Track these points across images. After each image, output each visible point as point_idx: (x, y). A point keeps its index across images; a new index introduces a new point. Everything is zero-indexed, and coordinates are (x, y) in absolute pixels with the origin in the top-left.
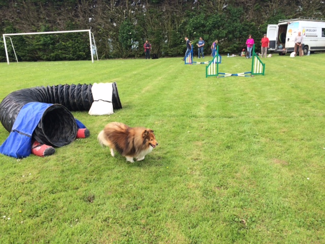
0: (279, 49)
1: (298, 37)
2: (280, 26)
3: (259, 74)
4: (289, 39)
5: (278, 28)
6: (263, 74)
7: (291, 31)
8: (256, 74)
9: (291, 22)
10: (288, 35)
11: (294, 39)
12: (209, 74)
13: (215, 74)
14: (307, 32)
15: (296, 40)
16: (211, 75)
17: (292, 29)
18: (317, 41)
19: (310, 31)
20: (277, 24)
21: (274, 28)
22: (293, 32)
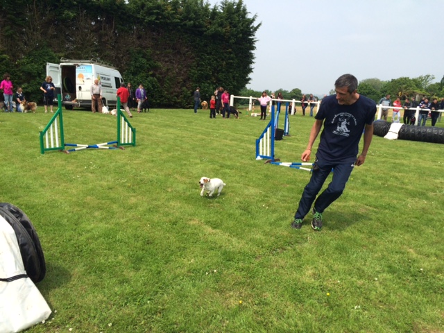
0: (66, 100)
1: (95, 86)
2: (63, 67)
3: (128, 144)
4: (80, 88)
5: (60, 70)
6: (133, 144)
7: (81, 76)
8: (125, 144)
9: (79, 64)
10: (78, 82)
11: (90, 88)
12: (47, 147)
13: (57, 146)
14: (102, 81)
15: (93, 89)
16: (50, 149)
17: (84, 74)
18: (112, 93)
19: (105, 79)
20: (58, 63)
21: (56, 70)
22: (85, 77)
